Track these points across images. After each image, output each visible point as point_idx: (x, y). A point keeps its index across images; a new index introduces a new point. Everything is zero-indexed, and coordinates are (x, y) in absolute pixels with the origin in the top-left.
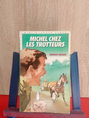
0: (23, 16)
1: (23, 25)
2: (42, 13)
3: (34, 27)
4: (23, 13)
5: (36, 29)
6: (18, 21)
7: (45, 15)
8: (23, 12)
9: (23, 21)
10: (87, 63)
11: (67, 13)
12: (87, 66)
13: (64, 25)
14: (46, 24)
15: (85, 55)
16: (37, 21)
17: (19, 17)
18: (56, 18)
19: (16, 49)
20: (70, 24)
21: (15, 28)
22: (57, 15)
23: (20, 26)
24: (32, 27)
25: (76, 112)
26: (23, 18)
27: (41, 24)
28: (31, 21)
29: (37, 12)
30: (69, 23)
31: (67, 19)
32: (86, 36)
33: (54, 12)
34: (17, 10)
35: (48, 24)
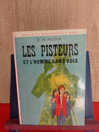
0: (14, 8)
1: (15, 20)
2: (37, 4)
3: (28, 22)
4: (14, 5)
5: (31, 24)
6: (9, 16)
7: (41, 6)
8: (14, 3)
9: (15, 16)
10: (94, 63)
11: (68, 3)
12: (94, 66)
13: (65, 18)
14: (43, 18)
15: (92, 53)
16: (32, 14)
17: (9, 11)
18: (55, 10)
19: (9, 50)
20: (72, 17)
21: (6, 24)
22: (55, 5)
23: (11, 21)
24: (26, 21)
25: (89, 121)
26: (15, 12)
27: (37, 18)
28: (24, 14)
29: (31, 3)
30: (72, 15)
31: (68, 10)
32: (92, 30)
33: (51, 2)
34: (6, 2)
35: (45, 17)
